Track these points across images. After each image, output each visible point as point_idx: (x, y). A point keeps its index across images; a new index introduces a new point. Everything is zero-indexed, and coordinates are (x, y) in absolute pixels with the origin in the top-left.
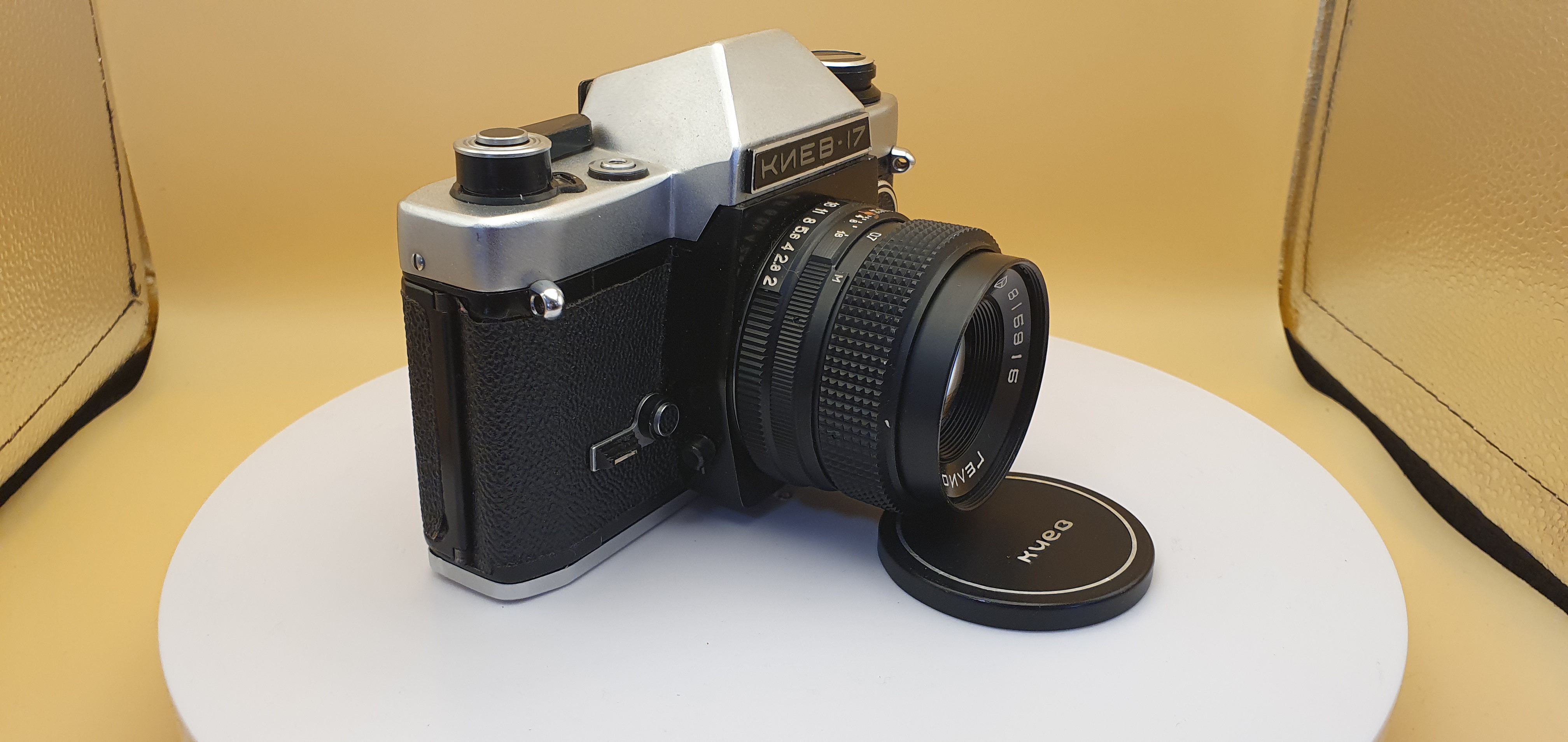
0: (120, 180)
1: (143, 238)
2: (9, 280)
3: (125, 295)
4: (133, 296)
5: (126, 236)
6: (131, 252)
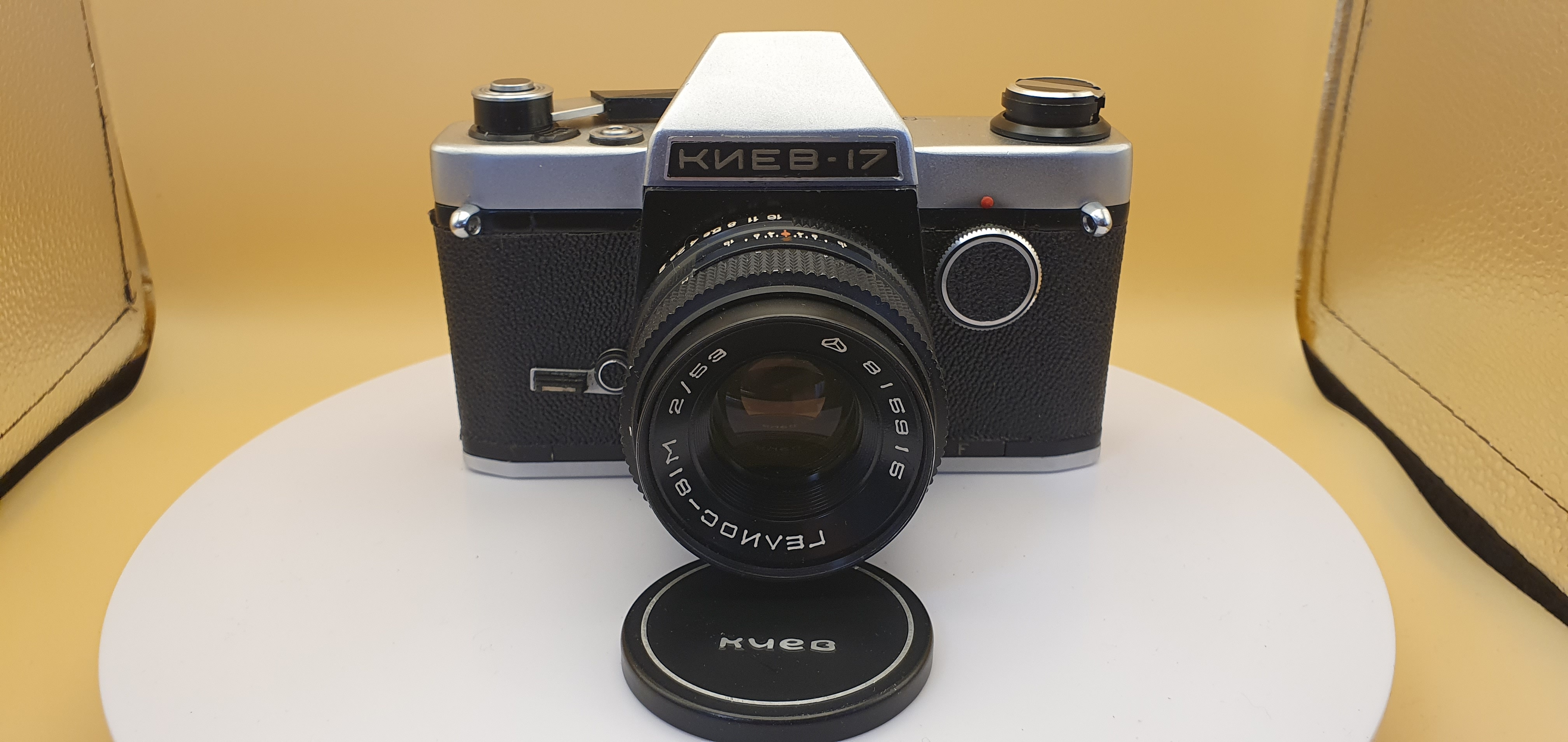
0: (114, 188)
1: (140, 244)
3: (120, 302)
4: (129, 304)
5: (121, 242)
6: (126, 258)
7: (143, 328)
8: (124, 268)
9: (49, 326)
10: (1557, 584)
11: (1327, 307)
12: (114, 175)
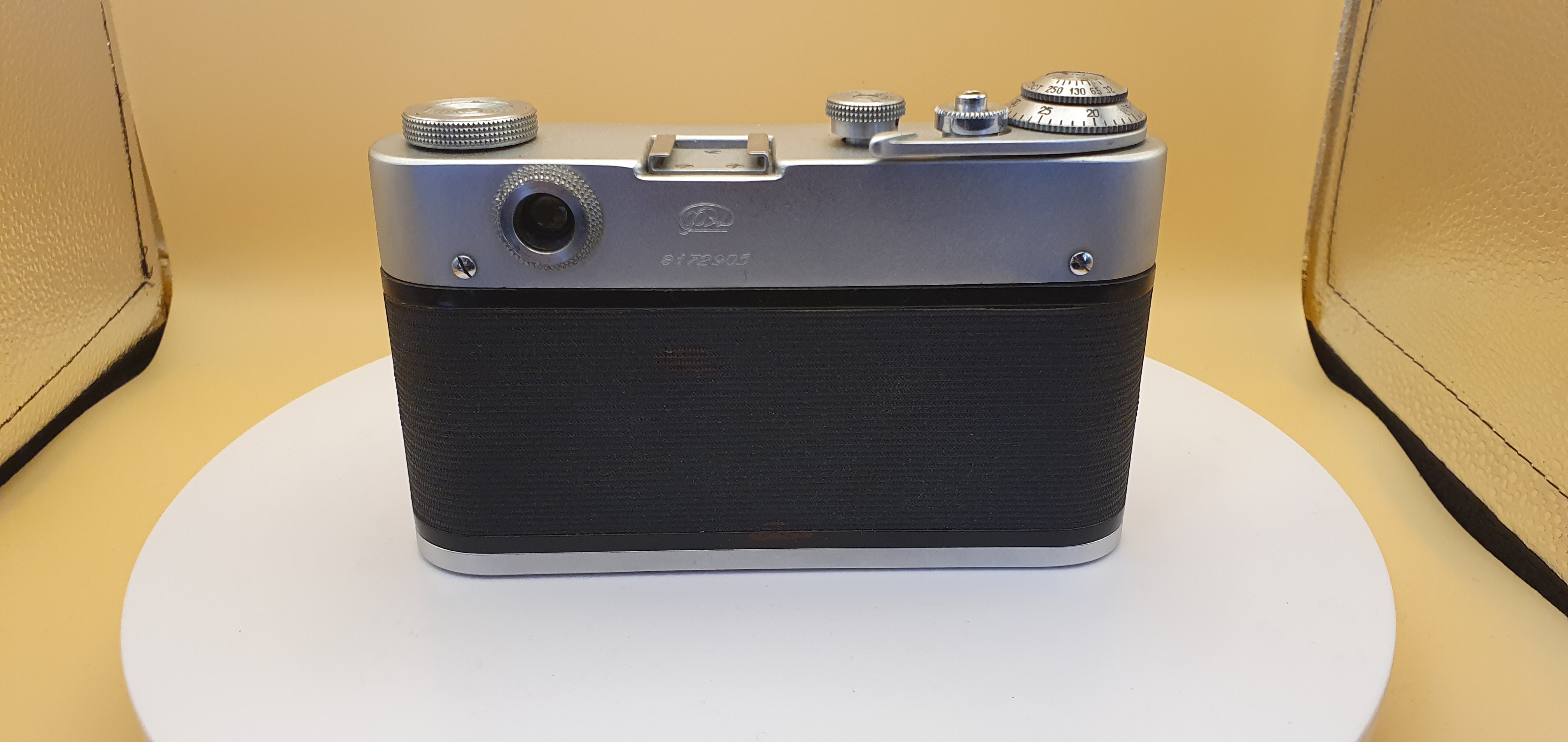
1: (156, 220)
2: (9, 261)
3: (139, 277)
4: (145, 278)
5: (137, 219)
6: (143, 234)
7: (160, 302)
8: (141, 244)
9: (66, 301)
10: (1555, 571)
11: (1333, 288)
12: (130, 149)
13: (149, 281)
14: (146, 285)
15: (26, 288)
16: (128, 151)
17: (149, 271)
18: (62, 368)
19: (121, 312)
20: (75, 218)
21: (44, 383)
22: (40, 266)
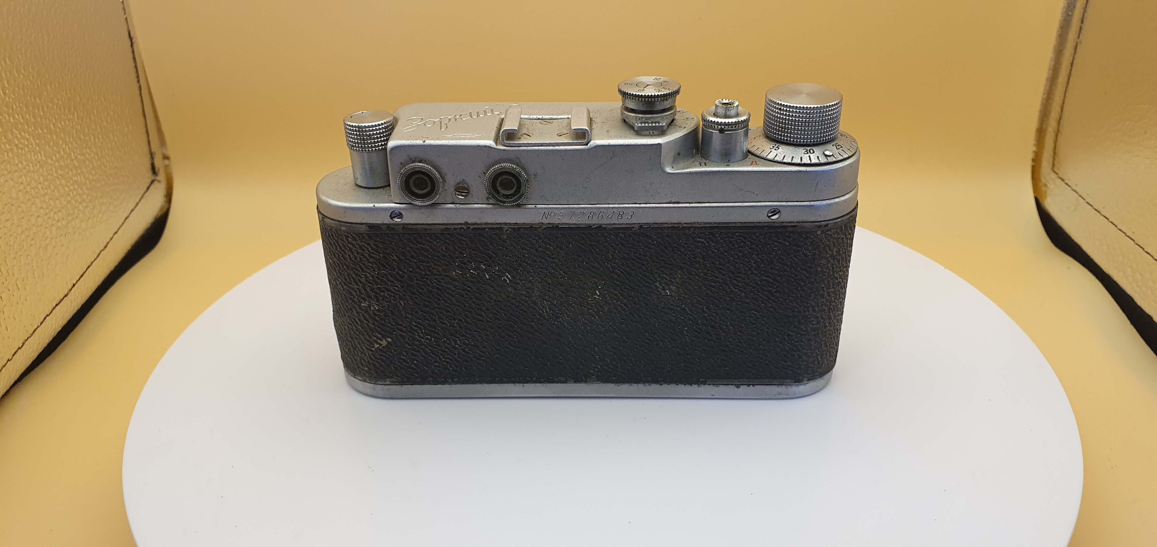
0: (140, 90)
1: (159, 130)
3: (149, 176)
4: (154, 176)
5: (147, 131)
6: (151, 143)
7: (165, 195)
8: (150, 150)
9: (101, 200)
11: (1057, 174)
12: (140, 82)
13: (158, 178)
14: (155, 182)
15: (73, 193)
16: (138, 81)
17: (157, 170)
18: (101, 252)
19: (139, 204)
20: (104, 137)
21: (89, 264)
22: (82, 177)
